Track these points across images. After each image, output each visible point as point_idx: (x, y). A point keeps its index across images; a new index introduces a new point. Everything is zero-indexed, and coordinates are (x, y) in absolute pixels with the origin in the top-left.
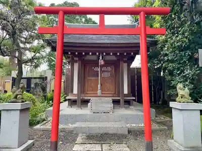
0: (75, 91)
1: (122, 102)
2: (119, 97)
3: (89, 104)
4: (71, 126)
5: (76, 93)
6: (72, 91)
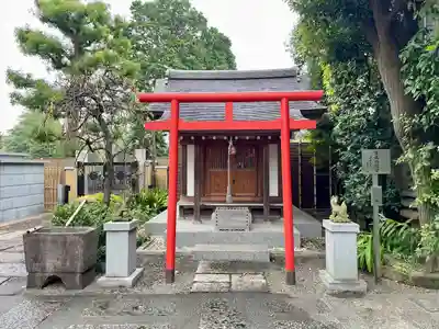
0: (191, 192)
1: (266, 210)
2: (262, 202)
3: (214, 214)
4: (188, 250)
5: (192, 194)
6: (185, 192)
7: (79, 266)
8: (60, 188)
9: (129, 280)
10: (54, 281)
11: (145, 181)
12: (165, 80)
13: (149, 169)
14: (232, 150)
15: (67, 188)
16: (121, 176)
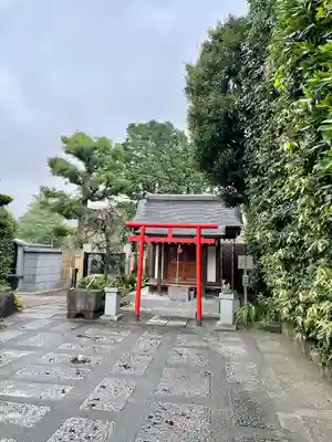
5: (157, 277)
6: (153, 275)
7: (92, 308)
8: (71, 270)
9: (116, 318)
10: (80, 315)
11: (129, 268)
12: (145, 201)
13: (132, 259)
14: (180, 251)
15: (77, 270)
16: (113, 263)
